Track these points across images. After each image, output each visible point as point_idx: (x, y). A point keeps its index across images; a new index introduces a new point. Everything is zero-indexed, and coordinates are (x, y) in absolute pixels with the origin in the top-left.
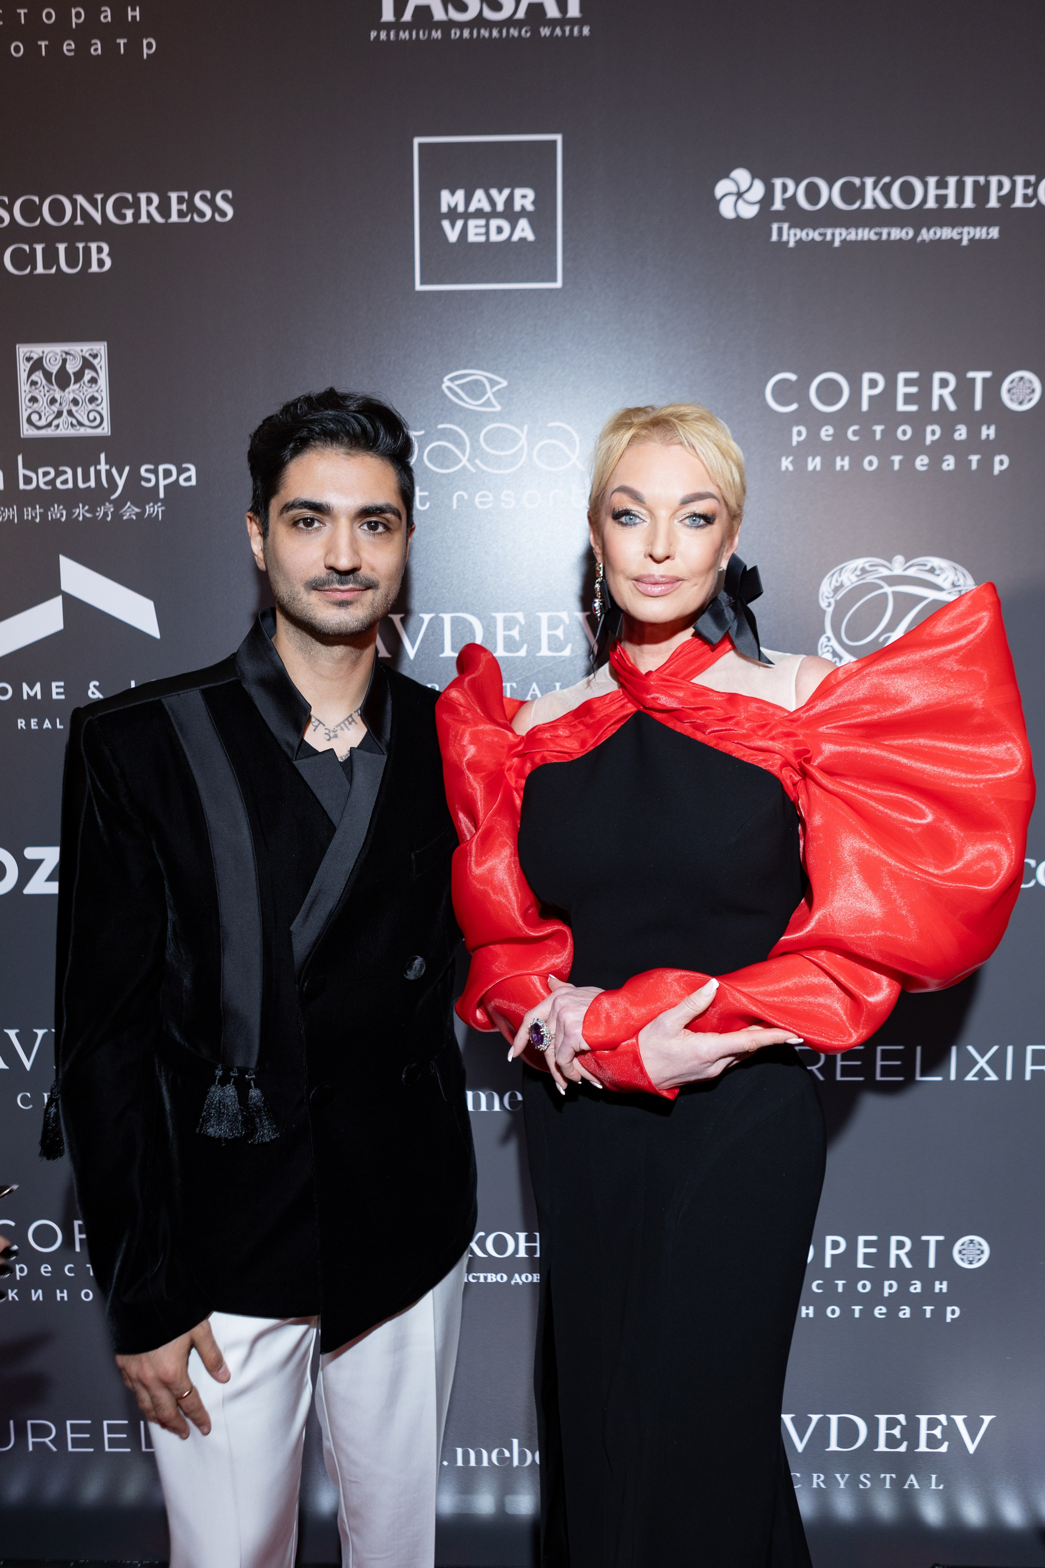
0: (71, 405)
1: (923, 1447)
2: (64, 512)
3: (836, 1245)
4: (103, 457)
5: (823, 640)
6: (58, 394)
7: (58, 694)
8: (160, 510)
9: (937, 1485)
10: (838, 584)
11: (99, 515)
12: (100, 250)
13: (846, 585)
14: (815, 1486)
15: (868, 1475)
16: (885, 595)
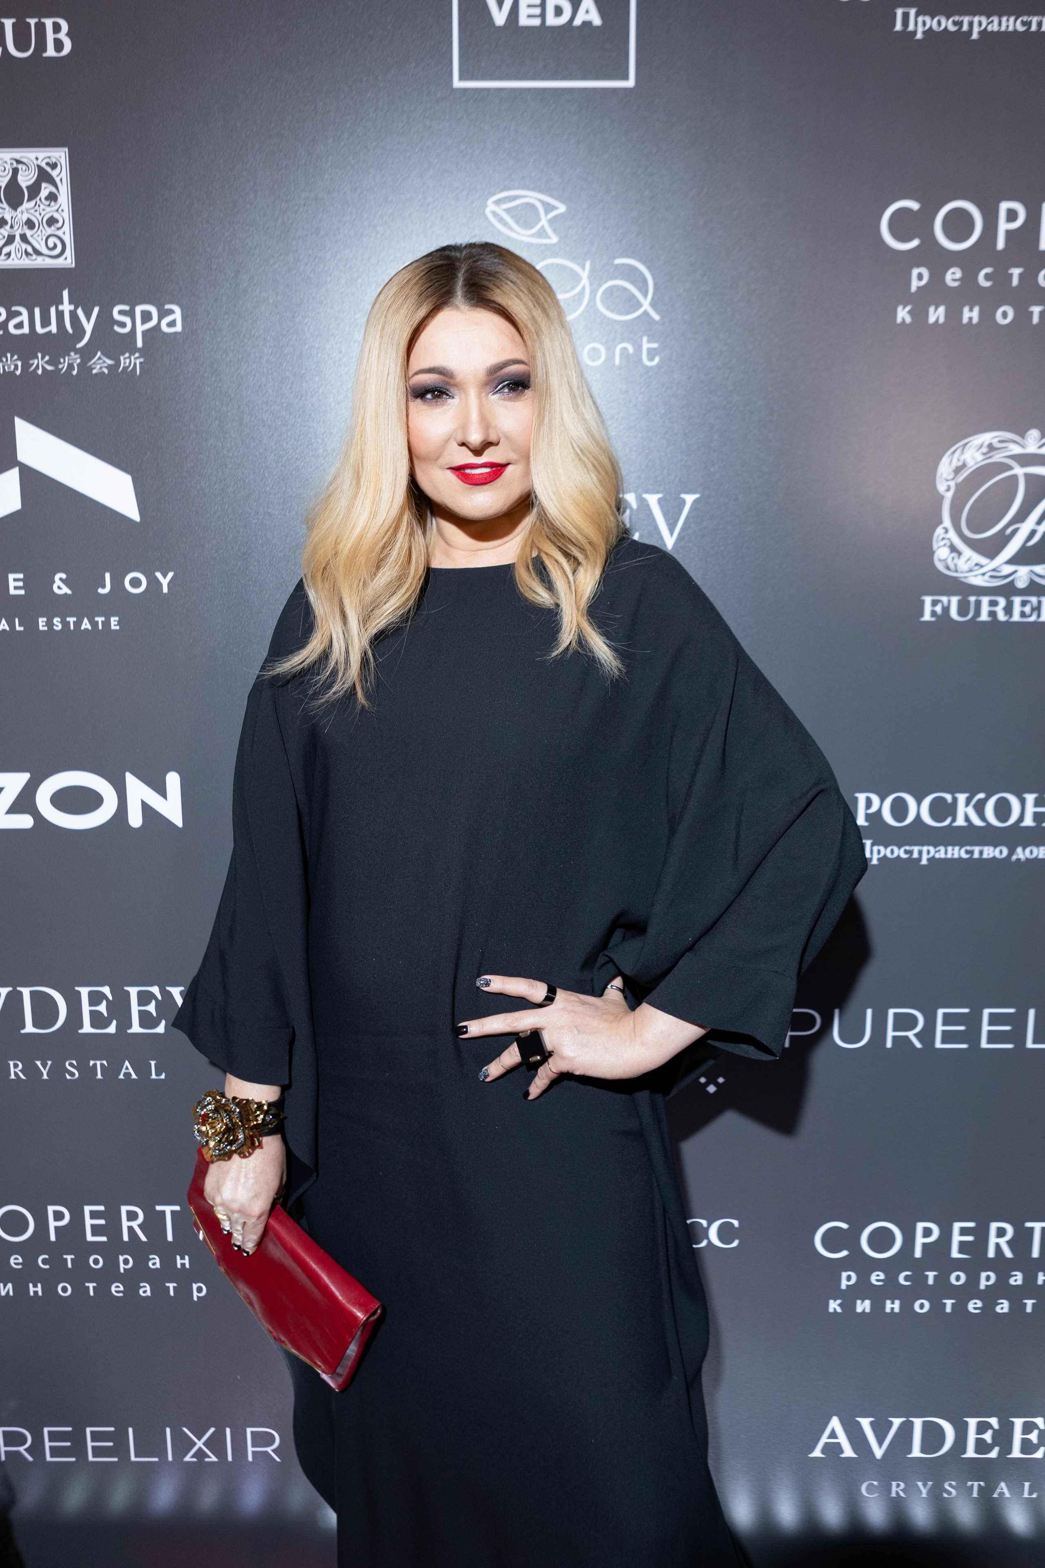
0: (25, 227)
1: (1016, 1453)
2: (19, 364)
3: (927, 1232)
4: (66, 294)
5: (939, 531)
6: (7, 213)
7: (16, 588)
8: (138, 362)
9: (1030, 1493)
10: (960, 464)
11: (63, 368)
12: (57, 28)
13: (969, 466)
14: (894, 1495)
15: (953, 1483)
16: (1015, 478)
